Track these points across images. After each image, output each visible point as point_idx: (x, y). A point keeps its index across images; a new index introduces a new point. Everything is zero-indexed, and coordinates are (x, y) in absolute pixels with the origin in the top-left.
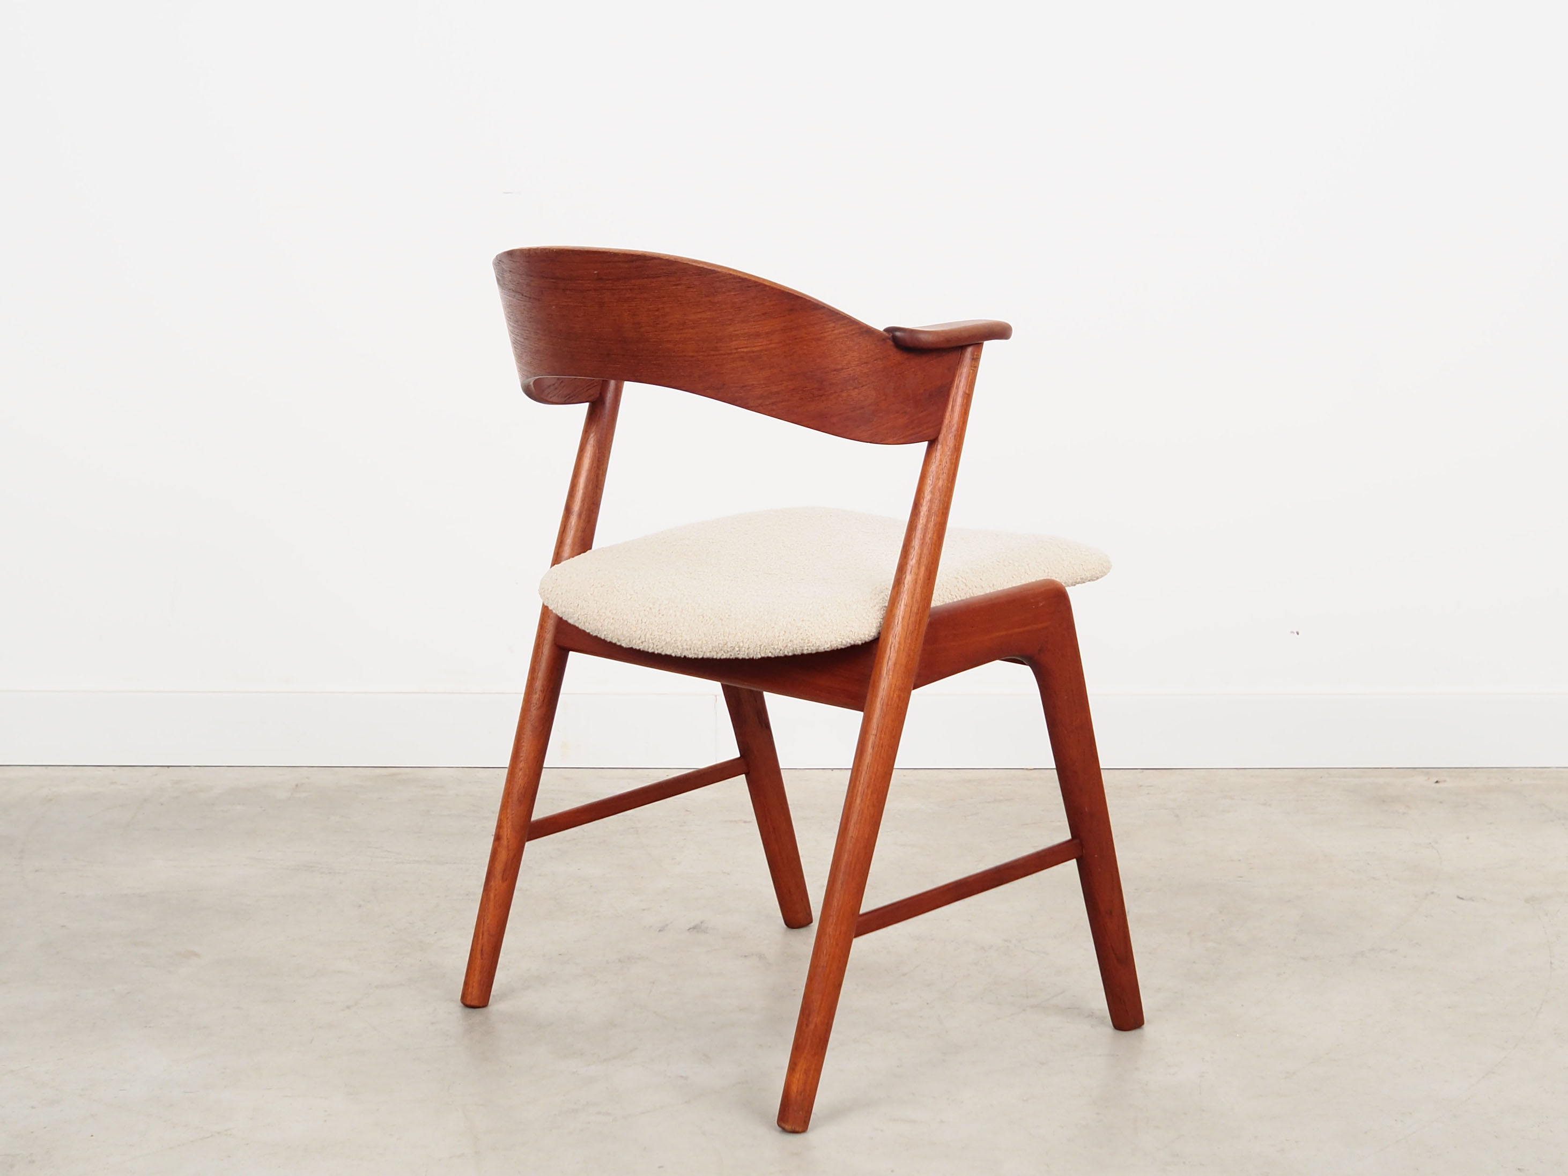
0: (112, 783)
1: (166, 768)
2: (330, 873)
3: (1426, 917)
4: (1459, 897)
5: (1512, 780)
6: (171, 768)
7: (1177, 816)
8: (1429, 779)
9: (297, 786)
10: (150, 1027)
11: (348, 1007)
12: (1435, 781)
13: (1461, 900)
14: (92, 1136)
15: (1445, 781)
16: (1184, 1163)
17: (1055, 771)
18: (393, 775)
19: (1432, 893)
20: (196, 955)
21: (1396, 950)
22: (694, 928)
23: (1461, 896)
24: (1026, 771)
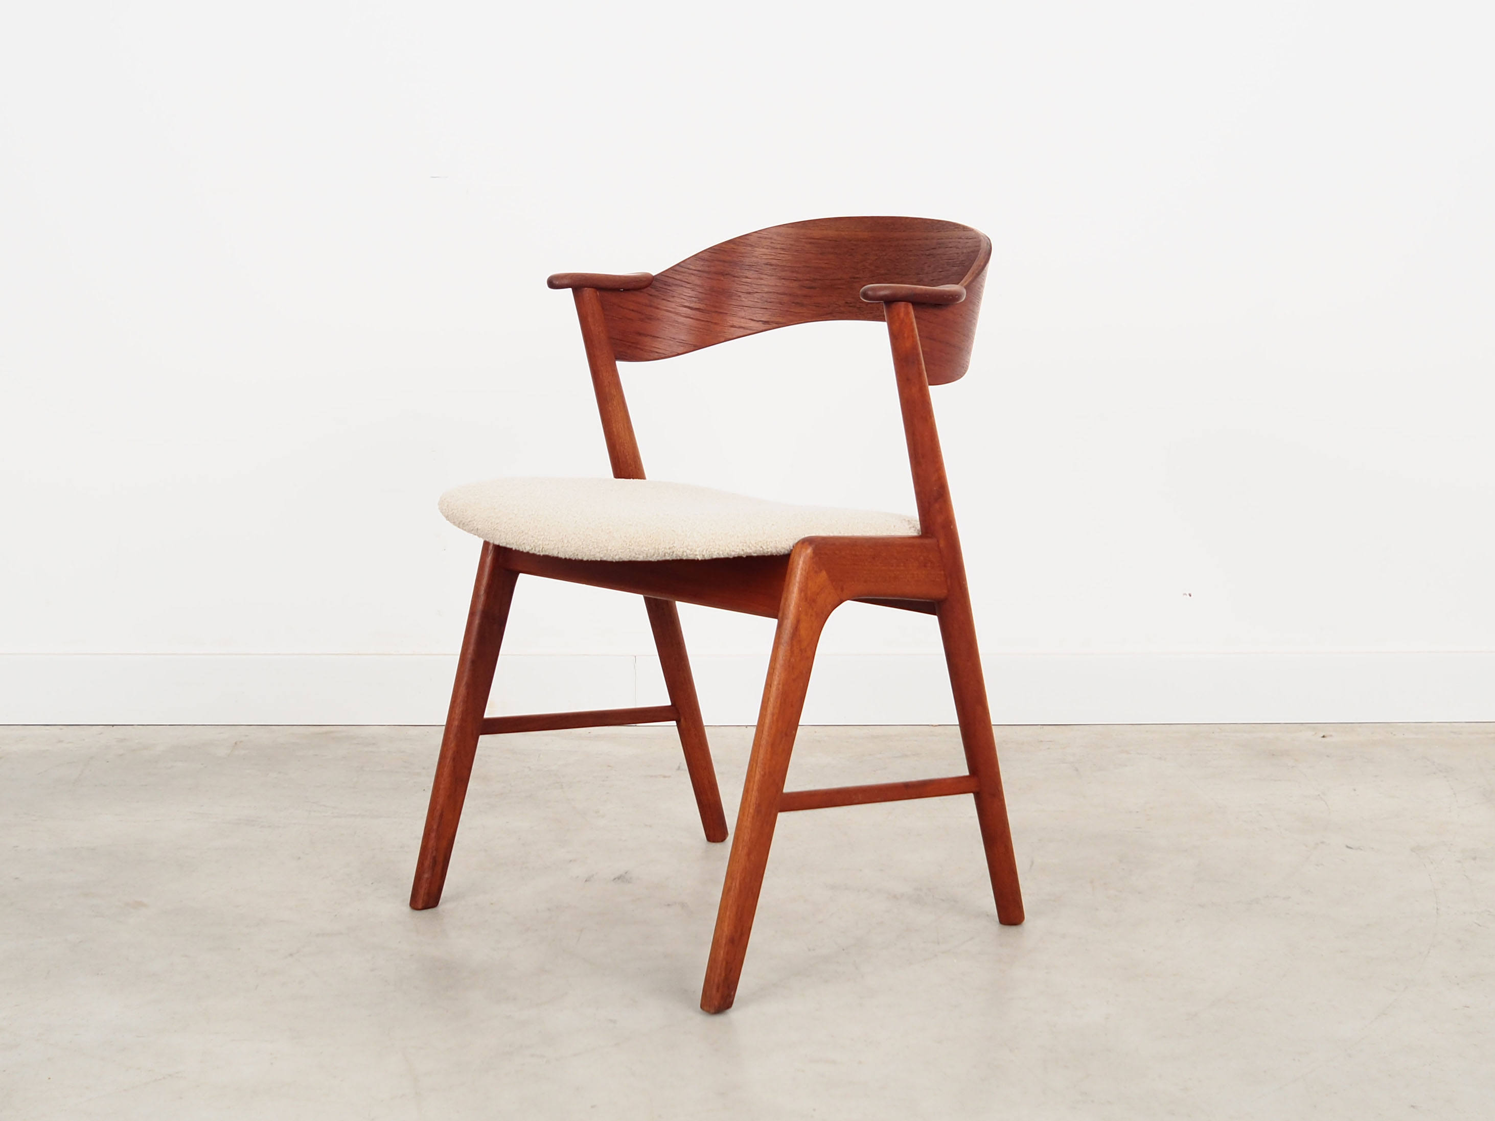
0: (60, 741)
1: (111, 726)
2: (270, 827)
3: (1317, 865)
4: (1347, 847)
5: (1395, 735)
6: (115, 726)
7: (1077, 770)
8: (1316, 733)
9: (236, 743)
10: (102, 974)
11: (291, 955)
12: (1322, 736)
13: (1350, 850)
14: (49, 1078)
15: (1331, 736)
16: (1093, 1101)
17: (958, 727)
18: (326, 733)
19: (1322, 843)
20: (141, 904)
21: (1290, 898)
22: (619, 878)
23: (1349, 846)
24: (932, 727)
